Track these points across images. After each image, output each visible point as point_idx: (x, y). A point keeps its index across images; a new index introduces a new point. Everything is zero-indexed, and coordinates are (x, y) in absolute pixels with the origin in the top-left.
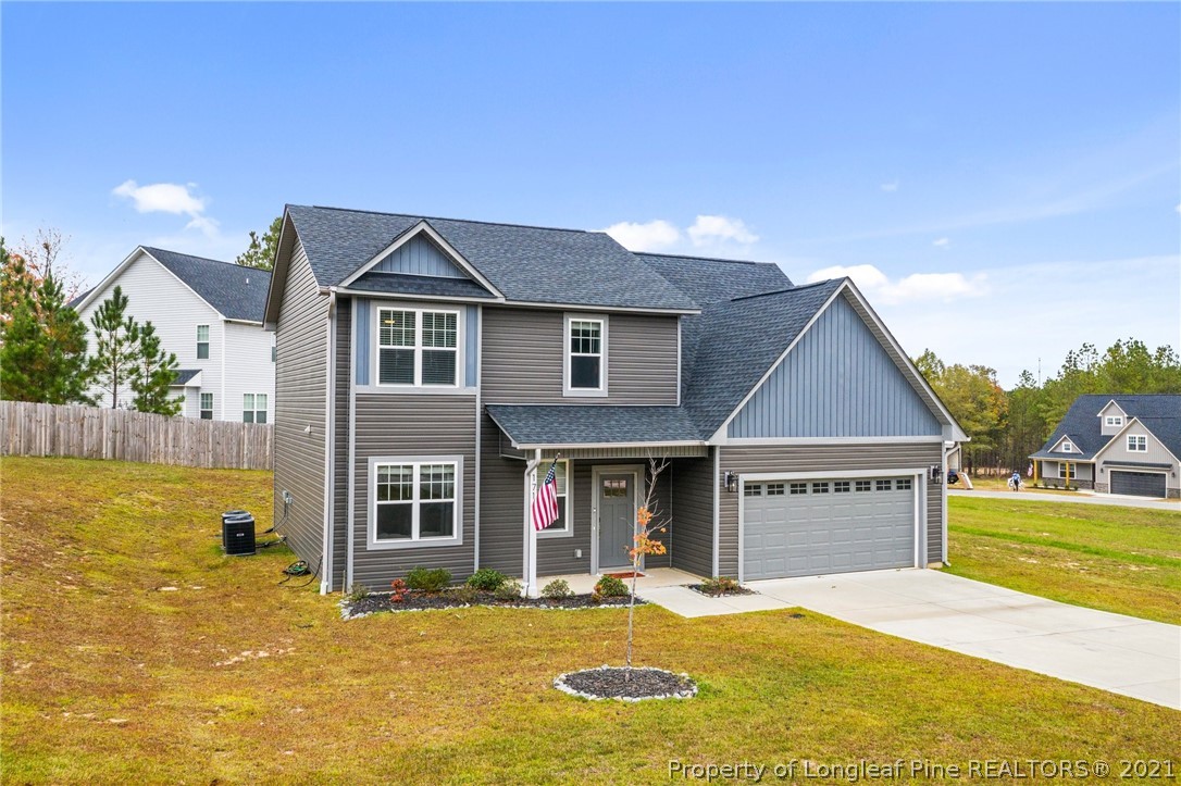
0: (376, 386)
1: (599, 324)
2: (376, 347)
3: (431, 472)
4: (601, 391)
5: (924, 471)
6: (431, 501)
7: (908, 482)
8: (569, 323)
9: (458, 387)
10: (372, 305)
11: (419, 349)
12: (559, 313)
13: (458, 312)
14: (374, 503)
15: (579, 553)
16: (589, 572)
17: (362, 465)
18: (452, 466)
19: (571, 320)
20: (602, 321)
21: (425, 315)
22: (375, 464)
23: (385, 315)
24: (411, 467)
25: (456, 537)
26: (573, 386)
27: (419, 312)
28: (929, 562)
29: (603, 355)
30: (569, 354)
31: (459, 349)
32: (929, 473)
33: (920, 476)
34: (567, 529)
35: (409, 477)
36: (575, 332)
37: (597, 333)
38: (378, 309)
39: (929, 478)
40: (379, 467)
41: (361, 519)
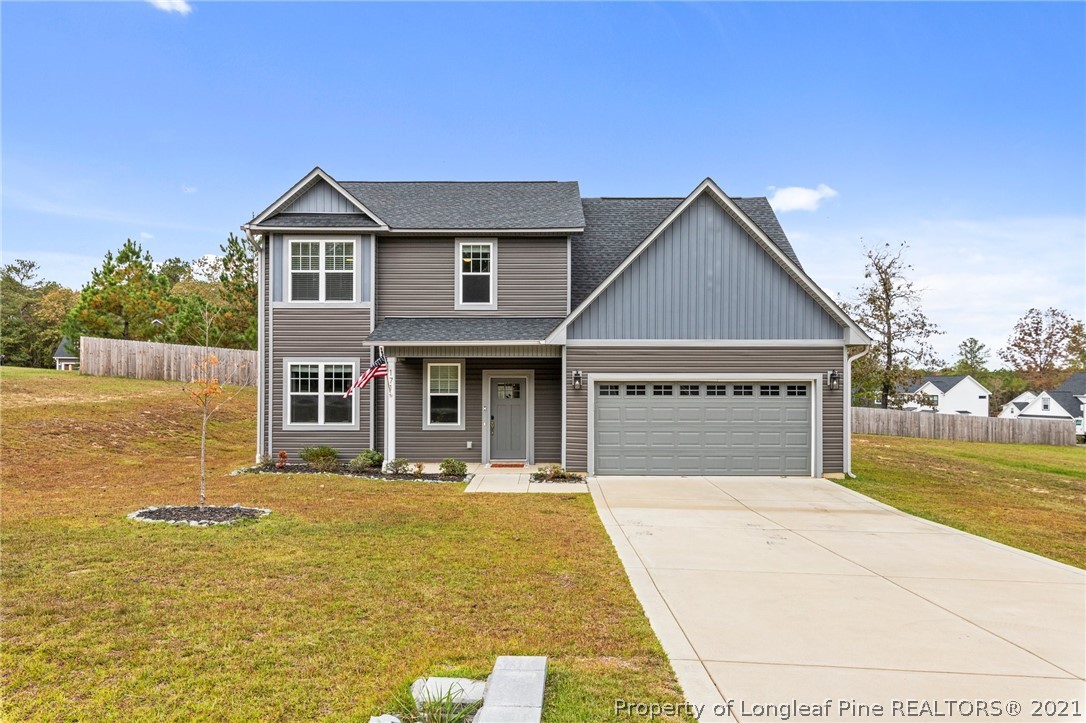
0: (288, 302)
1: (489, 247)
2: (289, 272)
3: (334, 371)
4: (492, 304)
5: (819, 377)
6: (333, 394)
7: (804, 388)
8: (460, 247)
9: (355, 302)
10: (285, 238)
11: (322, 272)
12: (450, 239)
13: (354, 241)
14: (288, 393)
15: (469, 445)
16: (480, 461)
17: (278, 364)
18: (351, 366)
19: (461, 244)
20: (491, 244)
21: (327, 245)
22: (288, 363)
23: (295, 247)
24: (317, 366)
25: (354, 424)
26: (464, 301)
27: (322, 243)
28: (825, 472)
29: (493, 274)
30: (460, 274)
31: (356, 271)
32: (825, 377)
33: (815, 381)
34: (459, 423)
35: (315, 375)
36: (465, 255)
37: (486, 255)
38: (289, 242)
39: (825, 383)
40: (292, 366)
41: (278, 406)
